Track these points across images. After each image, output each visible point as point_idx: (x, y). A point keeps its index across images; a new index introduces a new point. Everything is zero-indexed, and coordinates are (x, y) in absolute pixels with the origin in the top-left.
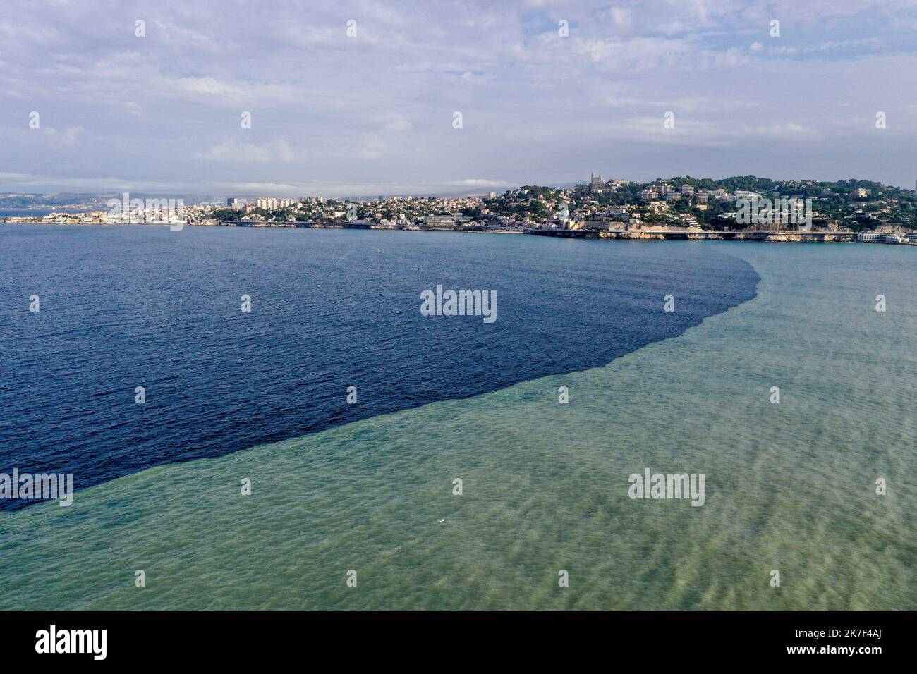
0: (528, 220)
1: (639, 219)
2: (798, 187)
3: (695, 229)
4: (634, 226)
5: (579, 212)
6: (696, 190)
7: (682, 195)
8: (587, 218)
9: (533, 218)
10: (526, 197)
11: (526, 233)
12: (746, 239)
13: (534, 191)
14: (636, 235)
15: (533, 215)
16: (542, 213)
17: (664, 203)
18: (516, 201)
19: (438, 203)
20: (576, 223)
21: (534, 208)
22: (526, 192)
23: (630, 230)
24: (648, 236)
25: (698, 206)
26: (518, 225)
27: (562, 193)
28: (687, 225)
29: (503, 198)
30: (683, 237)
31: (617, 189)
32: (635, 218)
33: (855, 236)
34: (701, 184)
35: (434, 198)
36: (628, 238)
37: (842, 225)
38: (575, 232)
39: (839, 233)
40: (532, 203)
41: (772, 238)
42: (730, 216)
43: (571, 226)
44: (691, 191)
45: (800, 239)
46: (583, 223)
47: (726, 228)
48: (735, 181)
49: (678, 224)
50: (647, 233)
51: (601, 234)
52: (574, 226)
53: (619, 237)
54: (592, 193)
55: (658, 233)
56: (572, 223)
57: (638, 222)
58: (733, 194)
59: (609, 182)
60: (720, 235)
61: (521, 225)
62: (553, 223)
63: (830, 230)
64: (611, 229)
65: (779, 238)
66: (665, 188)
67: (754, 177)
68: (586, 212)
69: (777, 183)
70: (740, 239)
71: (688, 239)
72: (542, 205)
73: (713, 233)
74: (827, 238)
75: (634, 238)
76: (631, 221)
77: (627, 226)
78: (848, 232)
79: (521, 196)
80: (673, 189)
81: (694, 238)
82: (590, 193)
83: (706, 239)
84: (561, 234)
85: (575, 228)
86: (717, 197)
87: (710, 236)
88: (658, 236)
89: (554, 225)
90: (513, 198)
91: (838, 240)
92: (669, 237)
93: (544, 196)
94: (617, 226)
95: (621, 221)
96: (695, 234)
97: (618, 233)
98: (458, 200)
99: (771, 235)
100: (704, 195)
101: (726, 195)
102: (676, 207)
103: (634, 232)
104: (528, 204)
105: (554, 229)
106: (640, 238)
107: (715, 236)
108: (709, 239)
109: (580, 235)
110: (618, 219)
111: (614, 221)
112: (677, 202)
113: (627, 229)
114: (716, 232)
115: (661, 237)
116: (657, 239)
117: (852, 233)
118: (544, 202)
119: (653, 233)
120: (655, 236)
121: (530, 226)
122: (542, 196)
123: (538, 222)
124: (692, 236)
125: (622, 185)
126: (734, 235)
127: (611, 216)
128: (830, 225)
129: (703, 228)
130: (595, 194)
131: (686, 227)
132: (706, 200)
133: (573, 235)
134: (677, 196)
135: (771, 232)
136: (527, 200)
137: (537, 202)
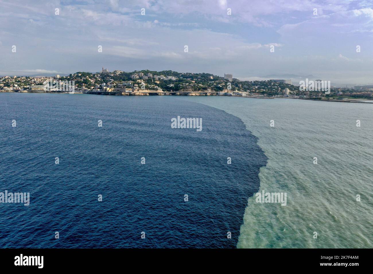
0: (84, 87)
1: (138, 87)
2: (189, 75)
3: (160, 91)
4: (136, 90)
5: (110, 84)
6: (153, 76)
7: (149, 77)
8: (114, 87)
9: (86, 87)
10: (81, 77)
11: (84, 93)
12: (180, 95)
13: (84, 74)
14: (138, 94)
15: (86, 85)
16: (90, 84)
17: (142, 80)
18: (76, 79)
19: (31, 80)
20: (110, 88)
21: (86, 82)
22: (80, 75)
23: (135, 92)
24: (142, 94)
25: (156, 82)
26: (79, 90)
27: (96, 76)
28: (157, 89)
29: (69, 77)
30: (156, 94)
31: (119, 75)
32: (136, 86)
33: (217, 93)
34: (154, 73)
35: (28, 77)
36: (134, 95)
37: (212, 89)
38: (110, 93)
39: (212, 92)
40: (84, 80)
41: (190, 94)
42: (172, 86)
43: (108, 90)
44: (151, 75)
45: (199, 95)
46: (113, 89)
47: (171, 90)
48: (165, 72)
49: (154, 89)
50: (142, 93)
51: (123, 94)
52: (109, 90)
53: (130, 95)
54: (109, 76)
55: (146, 93)
56: (108, 89)
57: (138, 88)
58: (167, 77)
59: (115, 71)
60: (170, 93)
61: (81, 89)
62: (98, 88)
63: (208, 91)
64: (127, 91)
65: (192, 94)
66: (141, 74)
67: (171, 71)
68: (114, 84)
69: (180, 74)
70: (178, 95)
71: (158, 95)
72: (89, 81)
73: (167, 93)
74: (208, 94)
75: (137, 95)
76: (135, 88)
77: (133, 90)
78: (214, 92)
79: (78, 76)
80: (144, 75)
81: (161, 95)
82: (108, 76)
83: (165, 95)
84: (104, 93)
85: (110, 91)
86: (162, 78)
87: (166, 94)
88: (146, 94)
89: (99, 90)
90: (75, 77)
91: (212, 95)
92: (151, 94)
93: (89, 77)
94: (129, 90)
95: (130, 88)
96: (161, 93)
97: (130, 93)
98: (41, 78)
99: (189, 93)
100: (157, 77)
101: (164, 77)
102: (148, 82)
103: (136, 92)
104: (82, 80)
105: (99, 91)
106: (139, 95)
107: (168, 94)
108: (166, 95)
109: (113, 94)
110: (129, 87)
111: (127, 88)
112: (147, 80)
113: (133, 91)
114: (168, 92)
115: (148, 94)
116: (146, 95)
117: (215, 92)
118: (90, 79)
119: (144, 93)
120: (145, 94)
121: (85, 90)
122: (88, 77)
123: (89, 88)
124: (160, 94)
125: (121, 73)
126: (176, 93)
127: (125, 85)
128: (208, 89)
129: (163, 90)
130: (111, 76)
131: (157, 90)
132: (158, 80)
133: (110, 94)
134: (147, 78)
135: (189, 92)
136: (82, 79)
137: (87, 79)
